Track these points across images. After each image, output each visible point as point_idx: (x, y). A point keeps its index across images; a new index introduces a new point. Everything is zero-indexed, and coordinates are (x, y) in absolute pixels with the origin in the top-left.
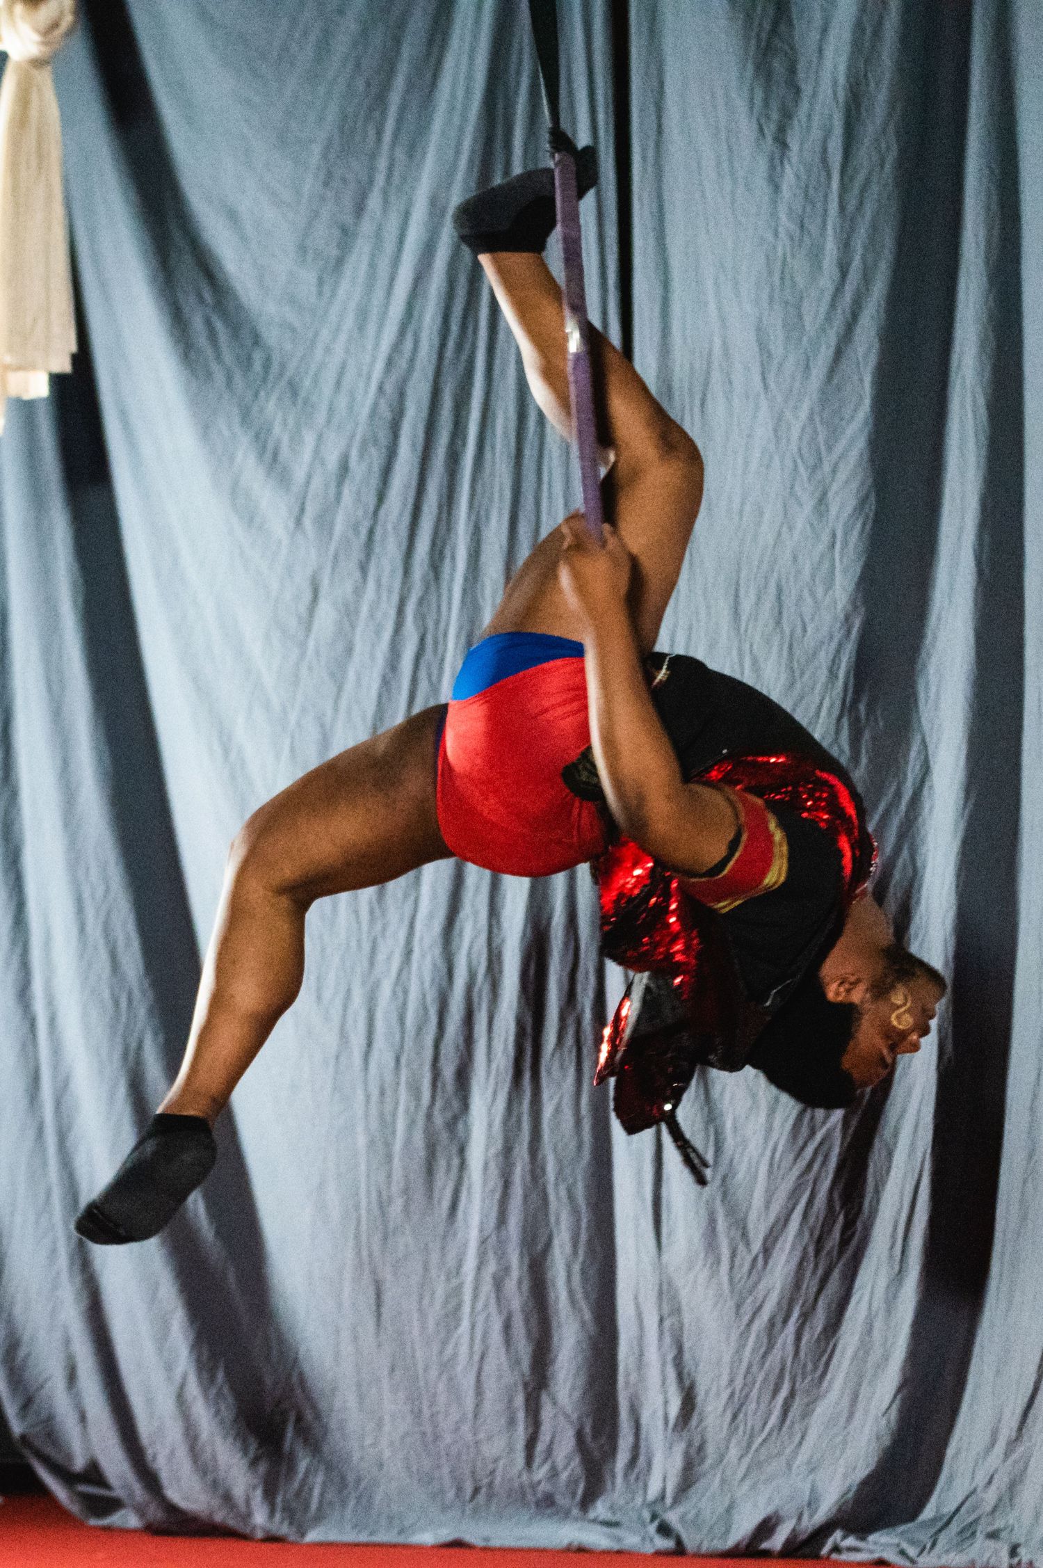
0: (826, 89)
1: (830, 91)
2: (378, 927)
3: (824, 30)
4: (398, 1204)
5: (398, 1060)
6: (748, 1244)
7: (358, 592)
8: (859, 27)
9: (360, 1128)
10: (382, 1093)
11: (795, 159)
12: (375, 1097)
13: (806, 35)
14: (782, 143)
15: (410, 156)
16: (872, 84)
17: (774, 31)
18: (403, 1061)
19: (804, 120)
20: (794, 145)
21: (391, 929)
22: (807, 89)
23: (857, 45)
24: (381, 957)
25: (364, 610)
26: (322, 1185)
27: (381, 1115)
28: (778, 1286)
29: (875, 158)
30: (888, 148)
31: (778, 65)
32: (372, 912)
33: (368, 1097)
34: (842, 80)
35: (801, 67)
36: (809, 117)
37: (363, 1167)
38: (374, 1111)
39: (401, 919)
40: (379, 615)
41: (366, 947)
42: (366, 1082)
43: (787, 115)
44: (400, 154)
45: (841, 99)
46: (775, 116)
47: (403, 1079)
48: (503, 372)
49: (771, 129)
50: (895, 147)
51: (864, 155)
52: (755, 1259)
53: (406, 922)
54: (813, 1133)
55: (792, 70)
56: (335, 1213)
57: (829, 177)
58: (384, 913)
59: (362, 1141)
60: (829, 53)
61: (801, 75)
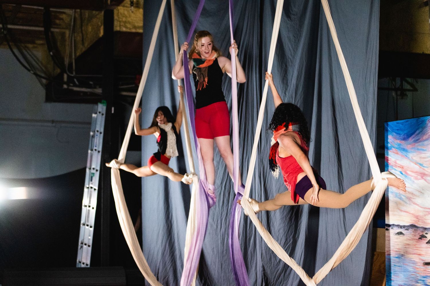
0: (292, 86)
1: (293, 86)
2: (223, 210)
3: (292, 76)
4: (225, 252)
5: (225, 230)
6: (276, 261)
7: (220, 160)
8: (298, 76)
9: (219, 240)
10: (223, 235)
11: (287, 97)
12: (222, 236)
13: (289, 77)
14: (285, 94)
15: (228, 93)
16: (300, 85)
17: (284, 76)
18: (226, 230)
19: (289, 90)
20: (287, 94)
21: (224, 211)
22: (289, 85)
23: (297, 79)
24: (223, 215)
25: (221, 162)
26: (213, 248)
27: (223, 238)
28: (281, 267)
29: (300, 97)
30: (302, 95)
31: (285, 82)
32: (221, 208)
33: (221, 236)
34: (295, 84)
35: (288, 82)
36: (290, 89)
37: (220, 246)
38: (221, 238)
39: (226, 209)
40: (223, 163)
41: (221, 213)
42: (220, 233)
43: (286, 89)
44: (227, 92)
45: (295, 88)
46: (284, 89)
47: (226, 233)
48: (242, 127)
49: (284, 91)
50: (303, 96)
51: (298, 96)
52: (277, 263)
53: (227, 210)
54: (287, 245)
55: (287, 82)
56: (215, 253)
57: (293, 100)
58: (223, 208)
59: (220, 242)
60: (293, 80)
61: (288, 83)
